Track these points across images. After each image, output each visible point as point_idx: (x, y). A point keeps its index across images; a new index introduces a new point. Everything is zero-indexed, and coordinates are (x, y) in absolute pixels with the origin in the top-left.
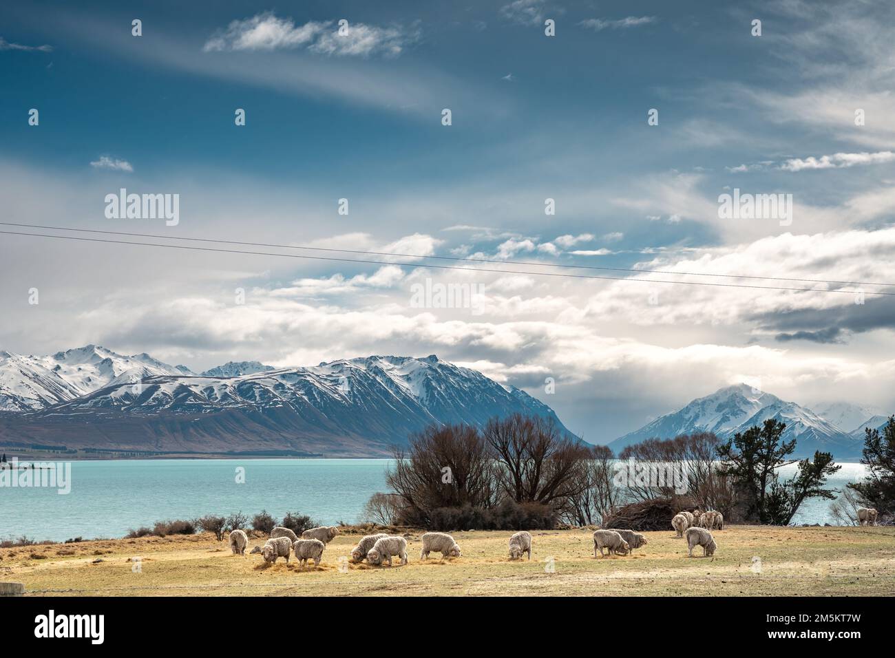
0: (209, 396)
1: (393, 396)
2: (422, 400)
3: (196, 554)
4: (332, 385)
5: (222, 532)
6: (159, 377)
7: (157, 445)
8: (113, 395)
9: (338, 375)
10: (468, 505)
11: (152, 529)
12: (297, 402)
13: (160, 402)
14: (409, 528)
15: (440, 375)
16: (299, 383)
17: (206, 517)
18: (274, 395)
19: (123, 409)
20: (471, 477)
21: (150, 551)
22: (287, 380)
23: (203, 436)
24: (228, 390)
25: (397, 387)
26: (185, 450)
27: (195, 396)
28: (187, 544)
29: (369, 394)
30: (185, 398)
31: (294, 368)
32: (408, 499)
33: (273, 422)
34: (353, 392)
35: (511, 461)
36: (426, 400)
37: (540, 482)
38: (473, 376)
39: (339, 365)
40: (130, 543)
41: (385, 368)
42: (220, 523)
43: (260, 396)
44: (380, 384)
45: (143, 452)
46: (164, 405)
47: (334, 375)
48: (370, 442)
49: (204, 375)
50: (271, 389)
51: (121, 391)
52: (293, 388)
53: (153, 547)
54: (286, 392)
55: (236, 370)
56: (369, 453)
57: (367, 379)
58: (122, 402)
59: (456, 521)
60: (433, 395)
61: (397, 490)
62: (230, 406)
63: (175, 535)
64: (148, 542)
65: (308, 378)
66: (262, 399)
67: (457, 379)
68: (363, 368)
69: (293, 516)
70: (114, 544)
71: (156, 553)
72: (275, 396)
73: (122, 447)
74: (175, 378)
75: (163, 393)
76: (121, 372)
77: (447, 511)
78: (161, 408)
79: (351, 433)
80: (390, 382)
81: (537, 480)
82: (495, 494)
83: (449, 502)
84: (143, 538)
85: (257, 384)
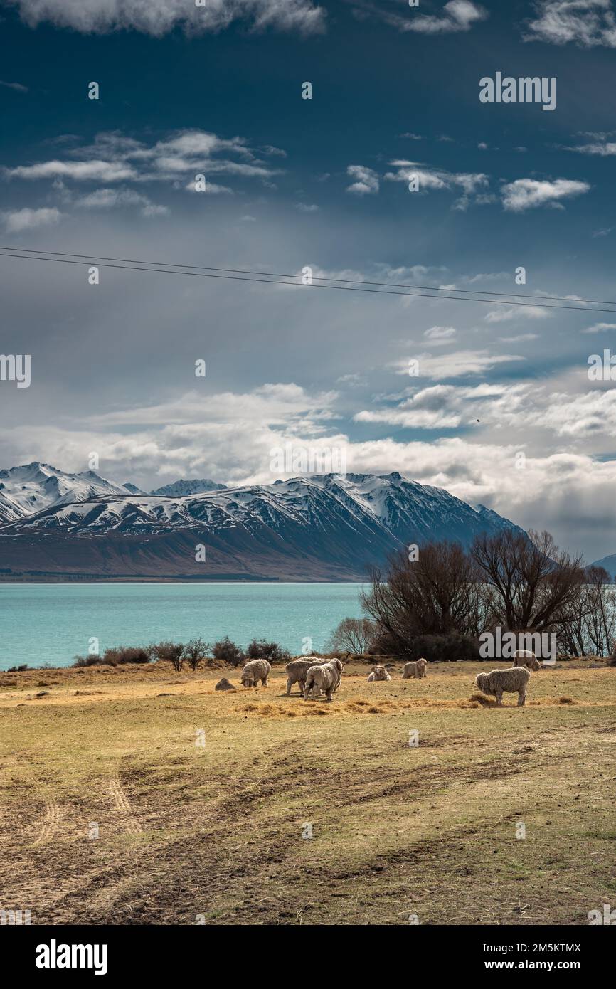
0: (159, 517)
1: (353, 517)
2: (384, 520)
3: (153, 686)
4: (289, 505)
5: (180, 661)
6: (106, 496)
7: (104, 568)
8: (58, 515)
9: (294, 493)
10: (454, 632)
11: (102, 657)
12: (251, 522)
13: (107, 522)
14: (387, 658)
15: (403, 494)
16: (253, 502)
17: (161, 644)
18: (226, 514)
19: (69, 529)
20: (456, 601)
21: (101, 683)
22: (241, 500)
23: (154, 559)
24: (178, 510)
25: (357, 506)
26: (135, 574)
27: (144, 516)
28: (141, 674)
29: (327, 514)
30: (134, 518)
31: (248, 487)
32: (386, 625)
33: (226, 544)
34: (311, 512)
35: (502, 584)
36: (389, 521)
37: (534, 607)
38: (439, 495)
39: (296, 482)
40: (79, 672)
41: (344, 487)
42: (178, 650)
43: (212, 515)
44: (338, 503)
45: (90, 575)
46: (112, 526)
47: (290, 494)
48: (329, 565)
49: (153, 494)
50: (223, 509)
51: (67, 511)
52: (247, 507)
53: (104, 677)
54: (240, 512)
55: (187, 488)
56: (328, 577)
57: (325, 498)
58: (67, 522)
59: (441, 651)
60: (395, 516)
61: (373, 615)
62: (181, 527)
63: (128, 664)
64: (99, 672)
65: (263, 497)
66: (214, 519)
67: (422, 497)
68: (321, 486)
69: (259, 643)
70: (61, 674)
71: (108, 684)
72: (228, 516)
73: (68, 570)
74: (123, 497)
75: (110, 513)
76: (68, 491)
77: (431, 639)
78: (108, 529)
79: (308, 555)
80: (350, 501)
81: (531, 604)
82: (483, 620)
83: (433, 629)
84: (92, 667)
85: (209, 503)
